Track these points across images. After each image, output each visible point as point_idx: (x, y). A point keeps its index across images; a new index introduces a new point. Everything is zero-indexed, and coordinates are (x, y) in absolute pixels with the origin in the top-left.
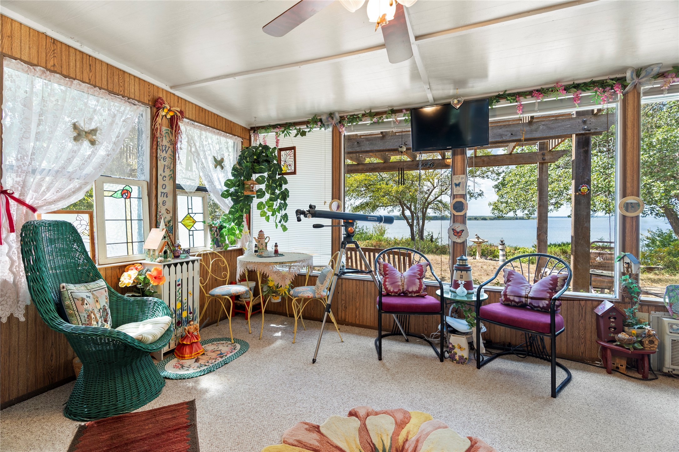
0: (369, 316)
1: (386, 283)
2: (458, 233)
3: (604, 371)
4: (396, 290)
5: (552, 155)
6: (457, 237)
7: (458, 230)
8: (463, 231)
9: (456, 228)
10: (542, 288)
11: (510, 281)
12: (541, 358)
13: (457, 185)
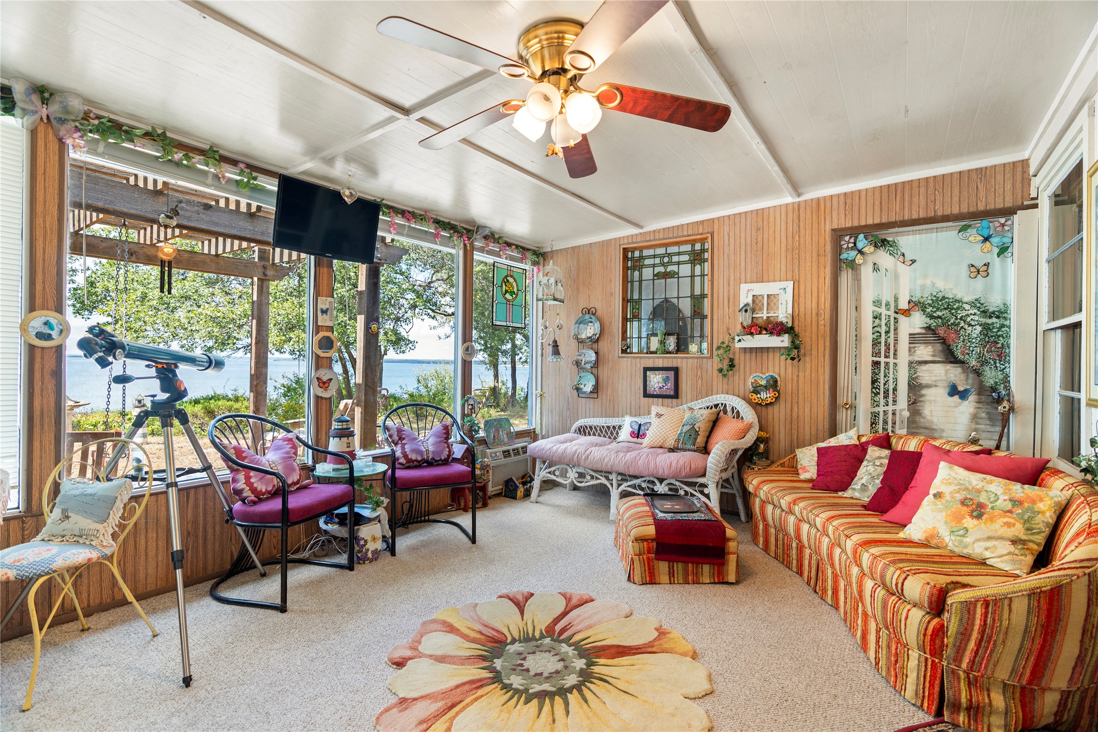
0: (151, 570)
1: (252, 480)
2: (324, 383)
3: (461, 511)
4: (270, 489)
5: (276, 271)
6: (322, 390)
7: (325, 379)
8: (330, 380)
9: (322, 376)
10: (439, 440)
11: (404, 439)
12: (417, 522)
13: (324, 312)
